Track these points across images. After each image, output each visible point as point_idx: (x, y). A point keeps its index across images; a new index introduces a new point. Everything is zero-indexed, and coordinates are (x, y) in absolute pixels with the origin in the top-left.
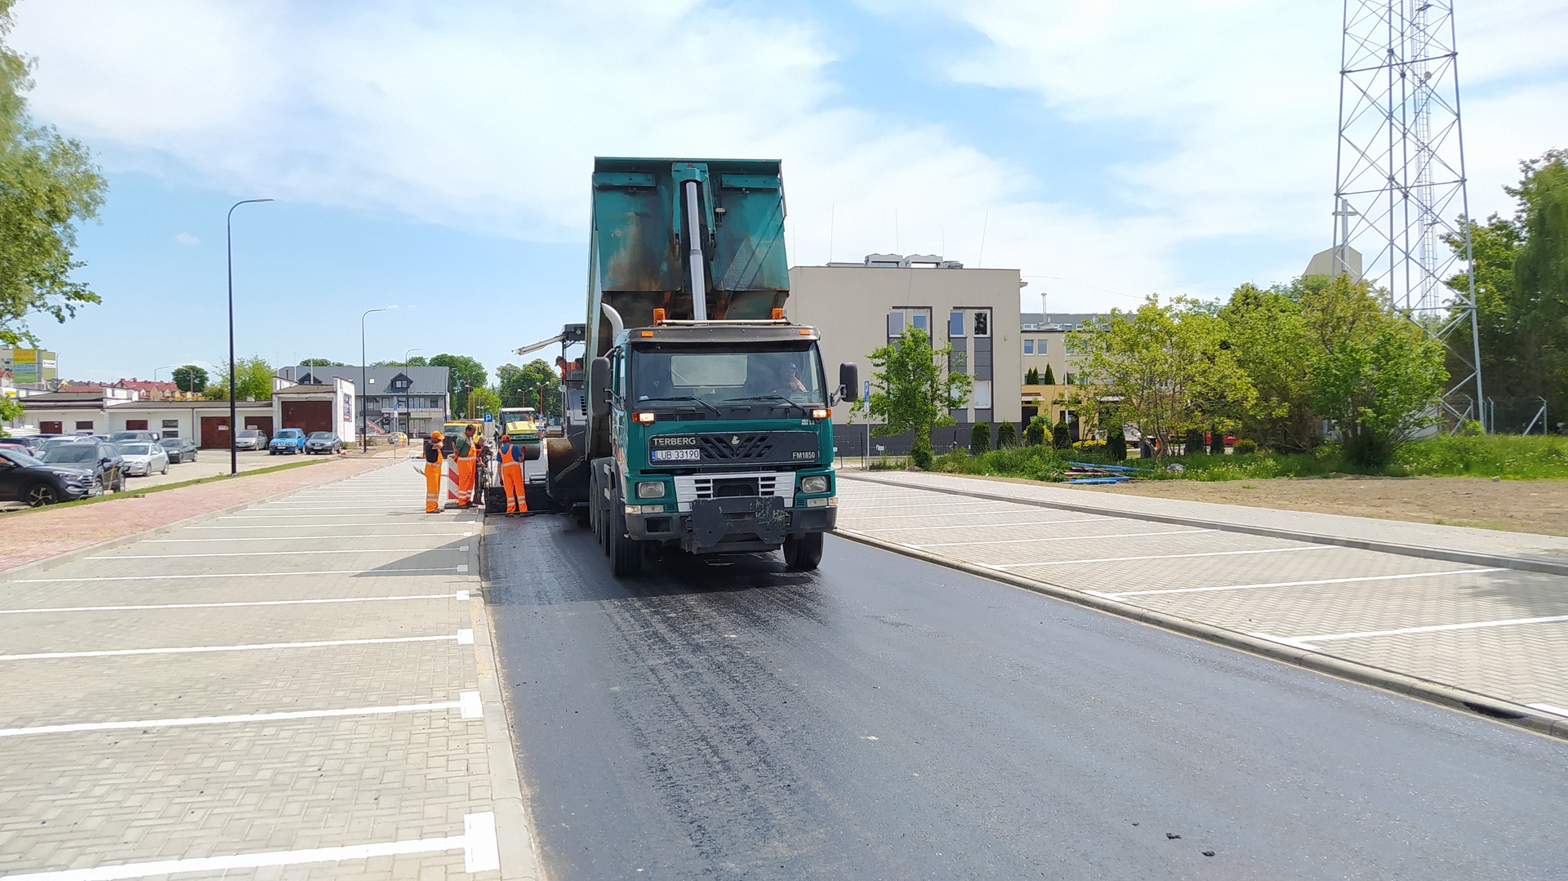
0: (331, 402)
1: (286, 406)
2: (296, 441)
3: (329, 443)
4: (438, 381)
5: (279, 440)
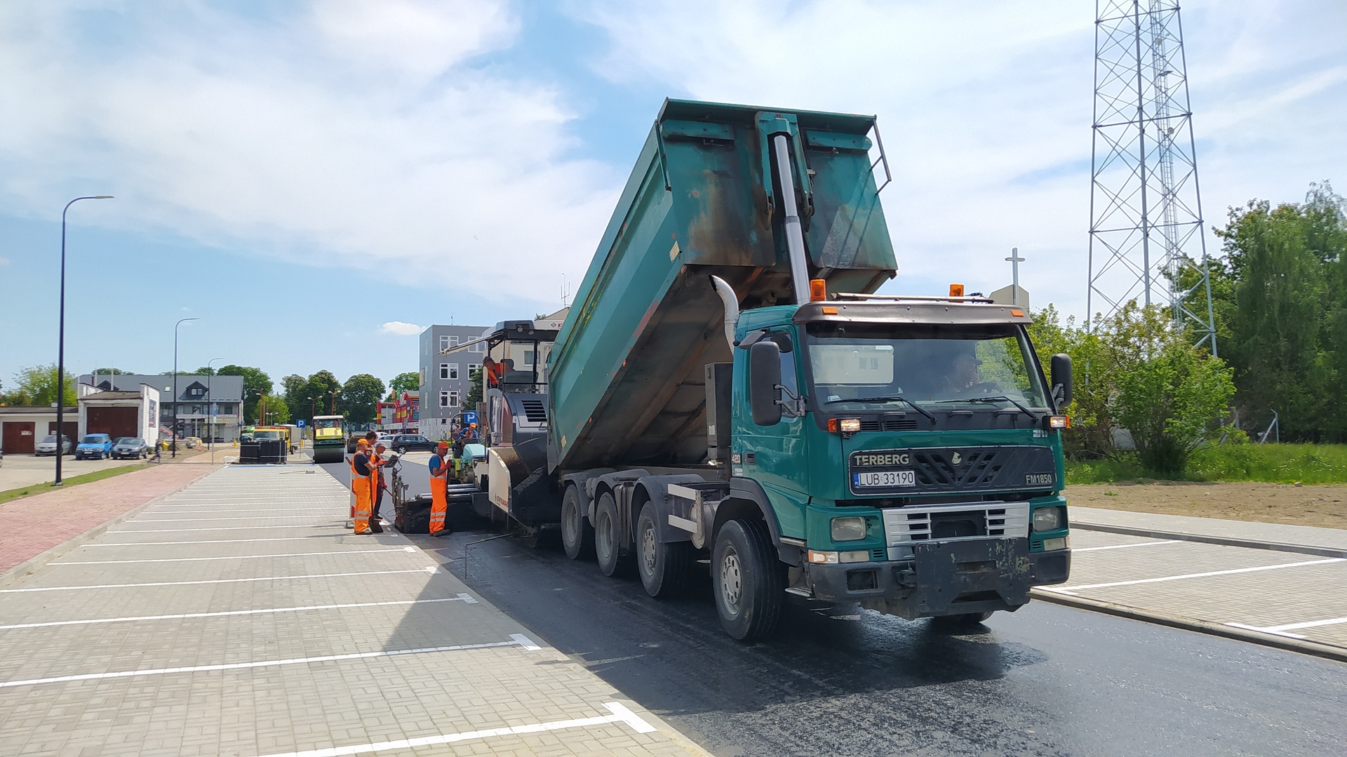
0: (137, 408)
1: (91, 411)
2: (103, 447)
3: (136, 449)
4: (233, 390)
5: (86, 445)
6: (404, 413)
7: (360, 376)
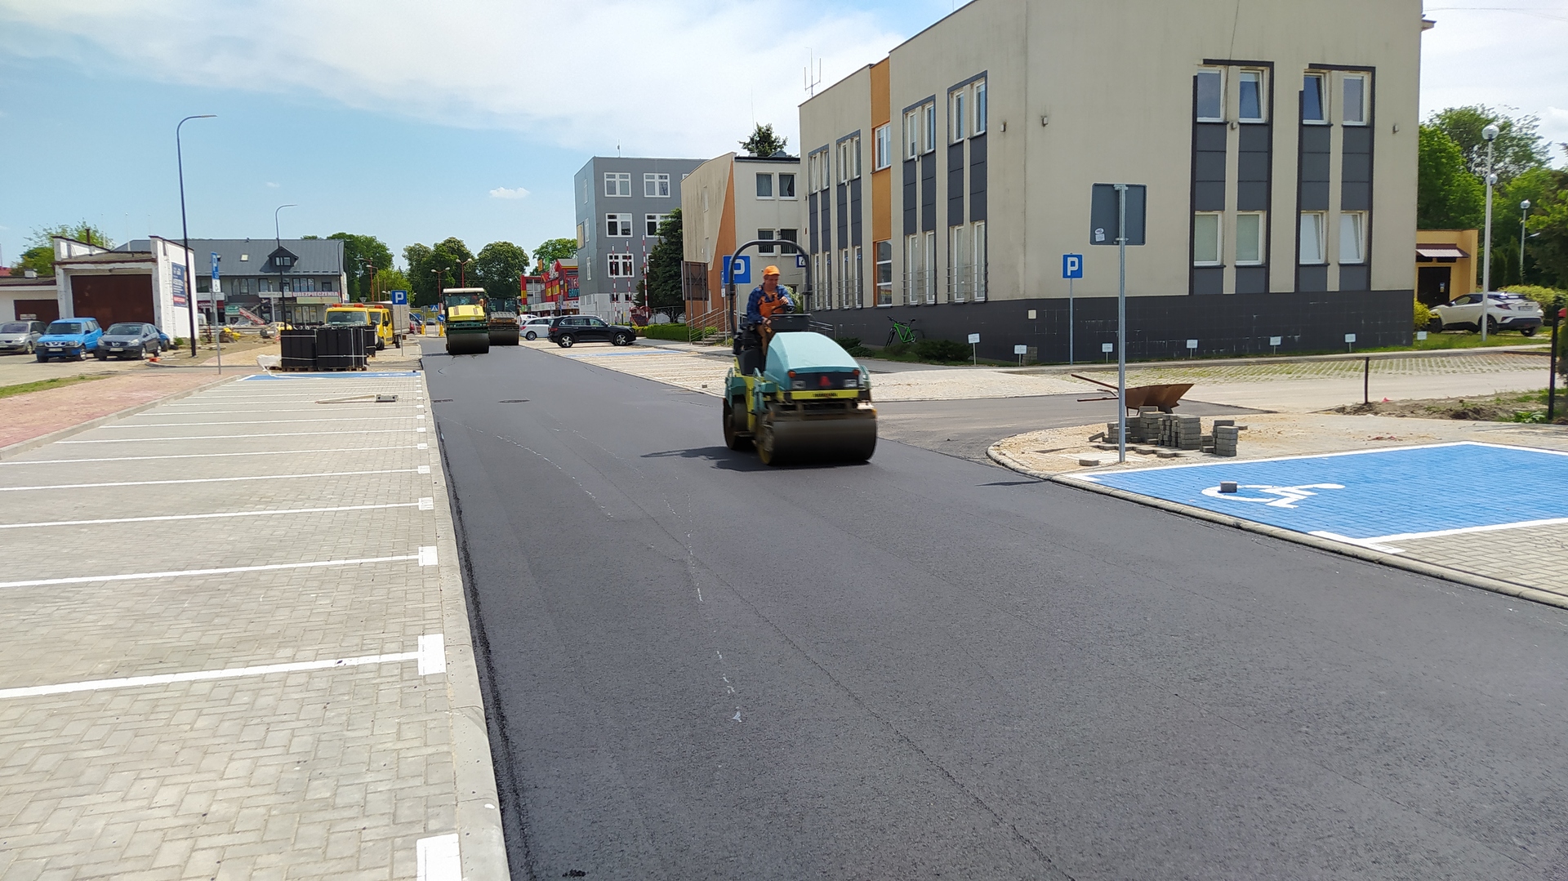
0: (150, 276)
1: (80, 284)
2: (84, 339)
3: (135, 341)
4: (333, 263)
5: (60, 338)
6: (557, 290)
7: (497, 244)
